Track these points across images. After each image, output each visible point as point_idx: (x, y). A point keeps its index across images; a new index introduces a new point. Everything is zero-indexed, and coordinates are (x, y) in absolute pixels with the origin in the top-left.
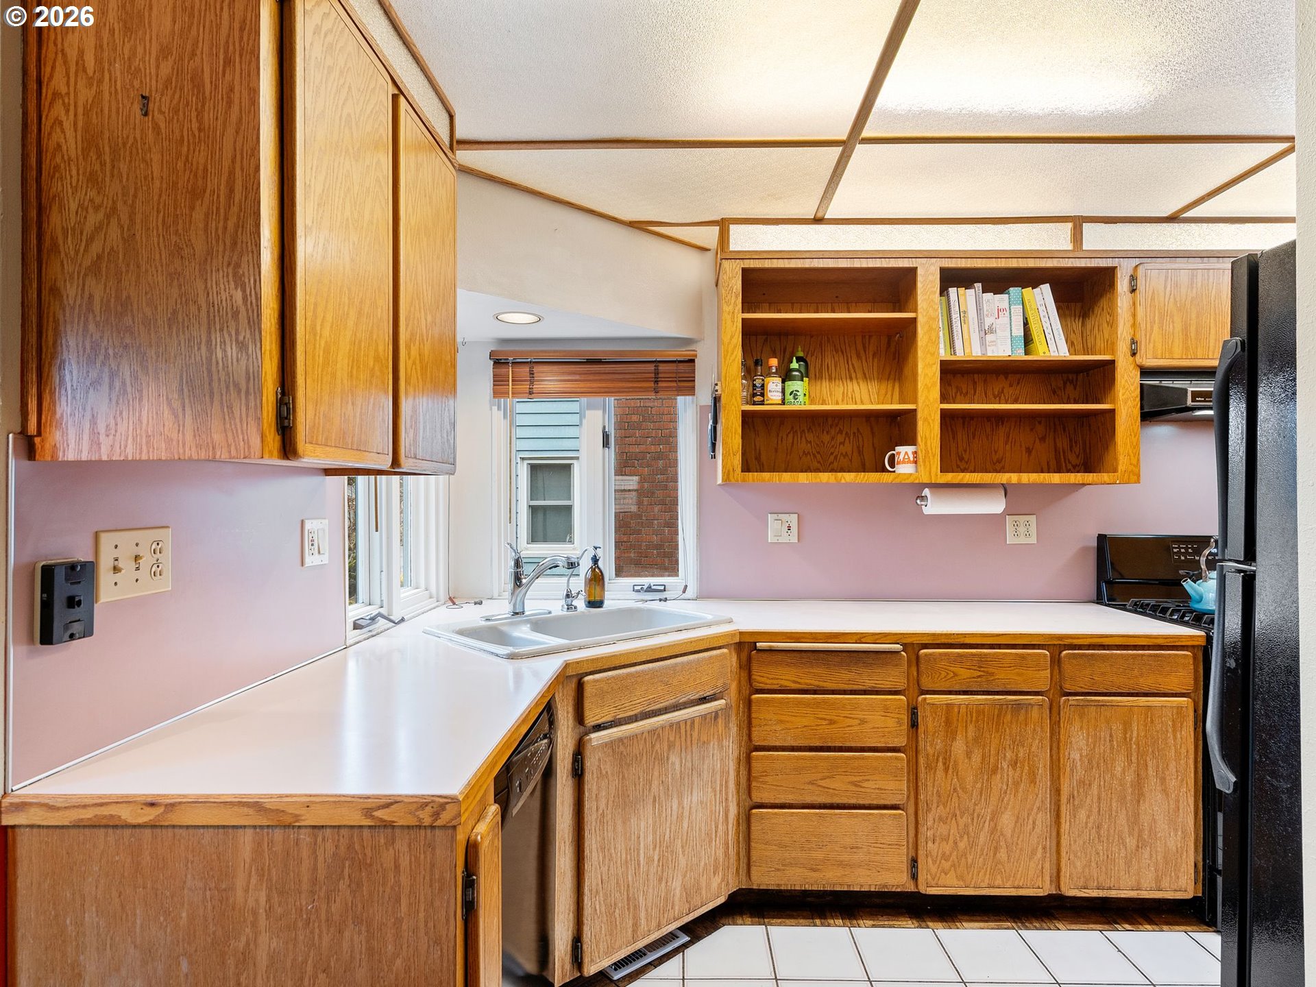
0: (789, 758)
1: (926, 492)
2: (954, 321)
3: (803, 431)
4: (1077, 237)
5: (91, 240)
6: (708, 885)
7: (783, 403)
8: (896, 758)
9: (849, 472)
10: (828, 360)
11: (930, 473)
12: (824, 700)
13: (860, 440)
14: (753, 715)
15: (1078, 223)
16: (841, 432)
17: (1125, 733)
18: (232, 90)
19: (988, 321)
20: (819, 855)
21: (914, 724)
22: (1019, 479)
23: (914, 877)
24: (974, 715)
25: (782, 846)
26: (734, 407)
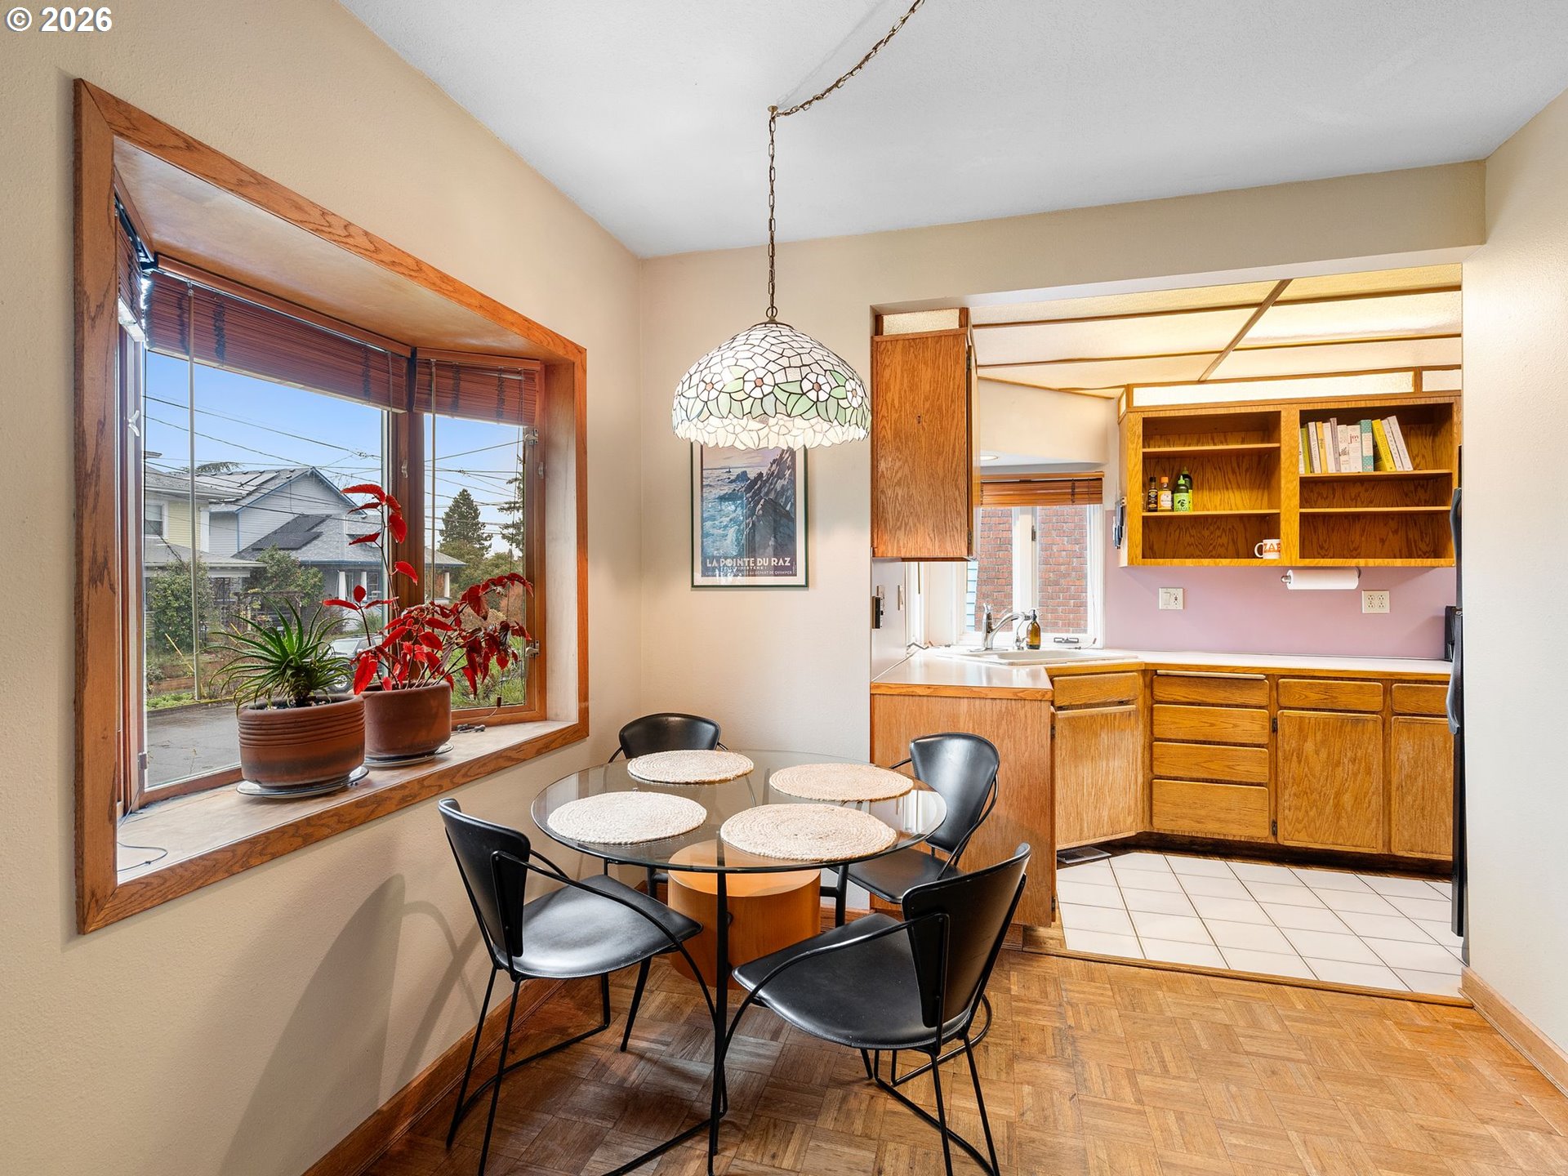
0: (1181, 747)
1: (1290, 573)
2: (1312, 447)
3: (1188, 528)
4: (1418, 382)
5: (897, 472)
6: (1125, 822)
7: (1173, 509)
8: (1261, 751)
9: (1225, 558)
10: (1208, 475)
11: (1291, 558)
12: (1206, 710)
13: (1235, 533)
14: (1154, 718)
15: (1418, 372)
16: (1218, 528)
17: (1446, 743)
18: (954, 412)
19: (1342, 447)
20: (1203, 812)
21: (1275, 730)
22: (1366, 563)
23: (1275, 834)
24: (1322, 725)
25: (1175, 805)
26: (1137, 514)
